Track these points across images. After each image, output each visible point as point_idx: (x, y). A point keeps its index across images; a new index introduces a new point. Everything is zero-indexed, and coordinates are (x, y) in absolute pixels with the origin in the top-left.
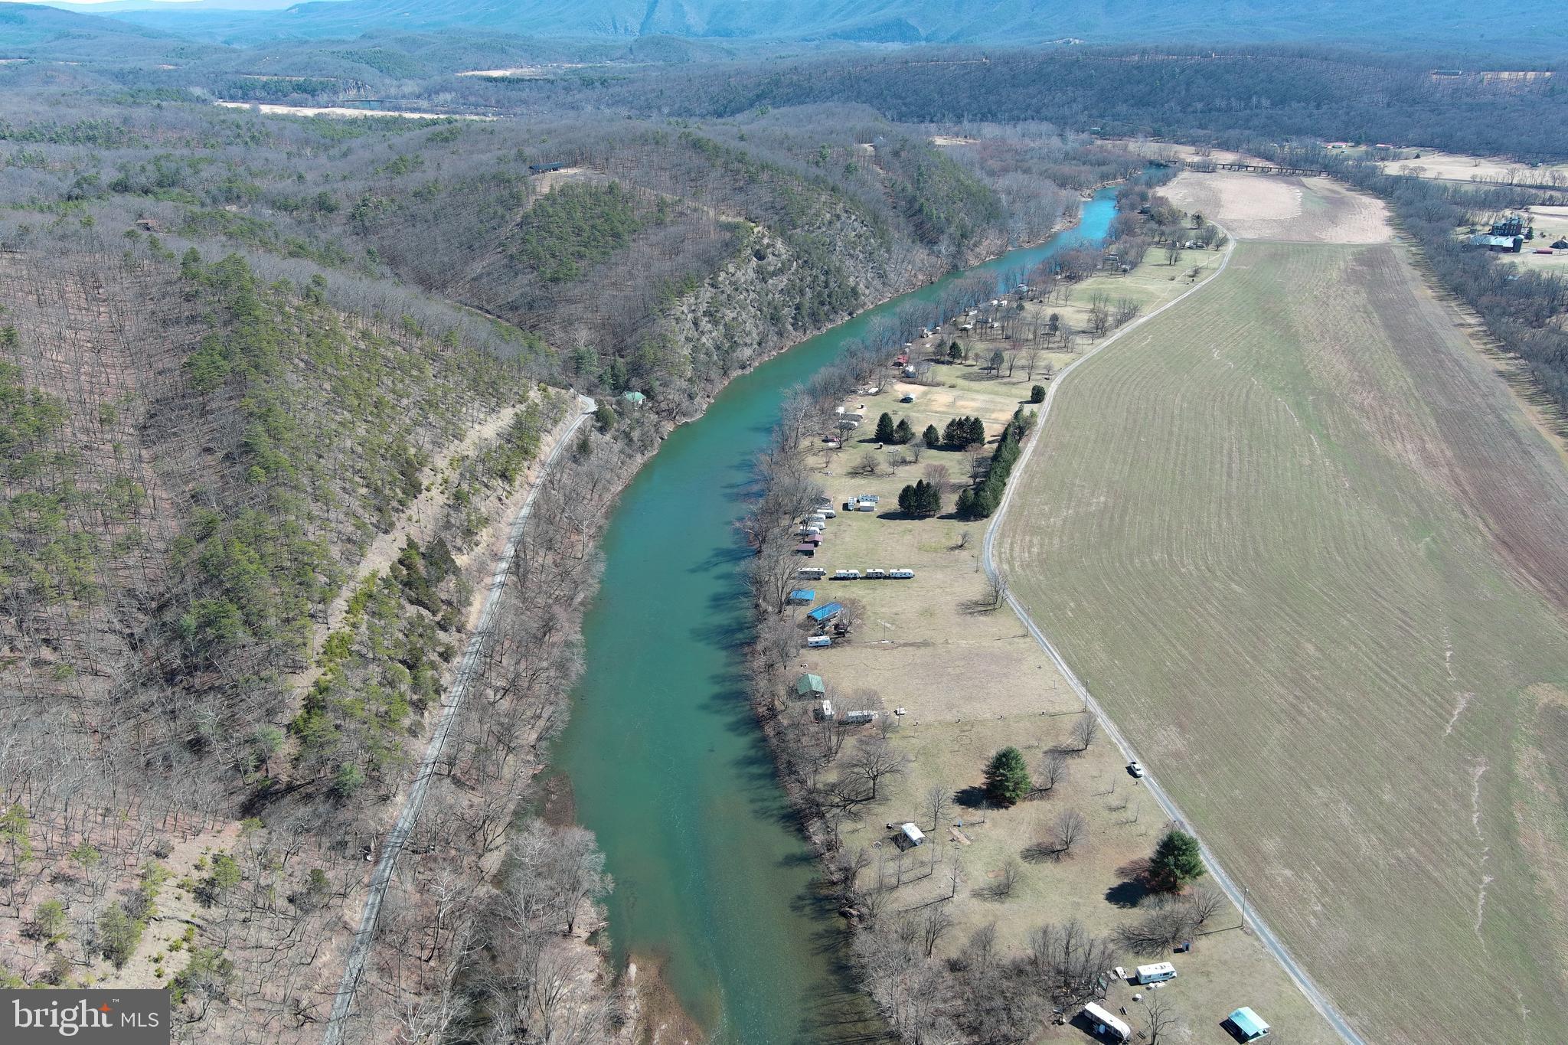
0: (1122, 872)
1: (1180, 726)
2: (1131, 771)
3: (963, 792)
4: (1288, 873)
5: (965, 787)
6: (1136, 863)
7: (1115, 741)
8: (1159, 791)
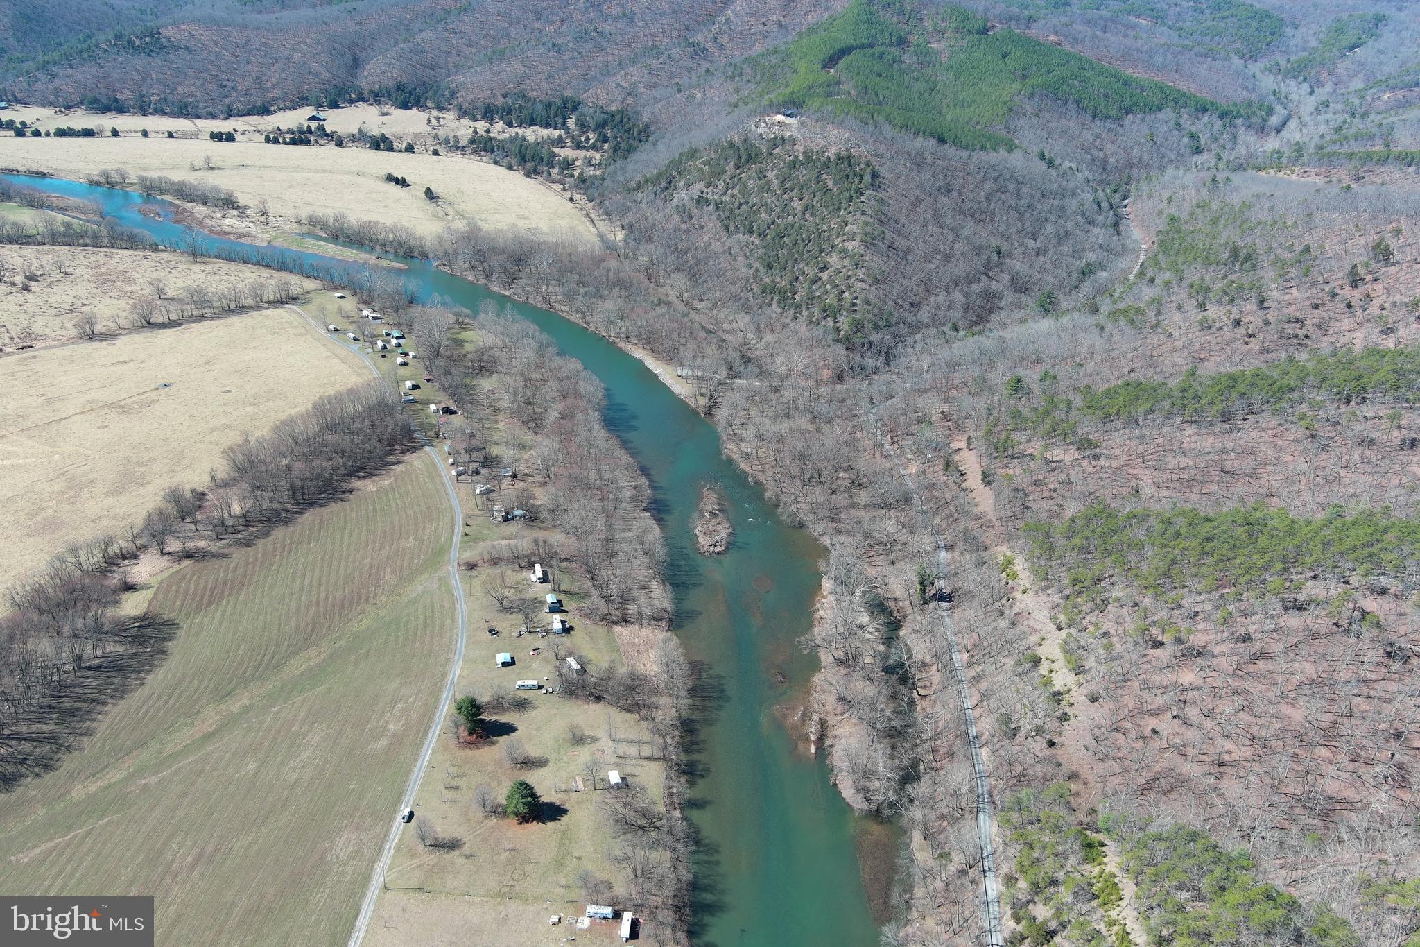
0: (492, 743)
1: (322, 858)
2: (411, 815)
3: (553, 819)
4: (391, 726)
5: (550, 824)
6: (478, 748)
7: (392, 851)
8: (407, 797)
